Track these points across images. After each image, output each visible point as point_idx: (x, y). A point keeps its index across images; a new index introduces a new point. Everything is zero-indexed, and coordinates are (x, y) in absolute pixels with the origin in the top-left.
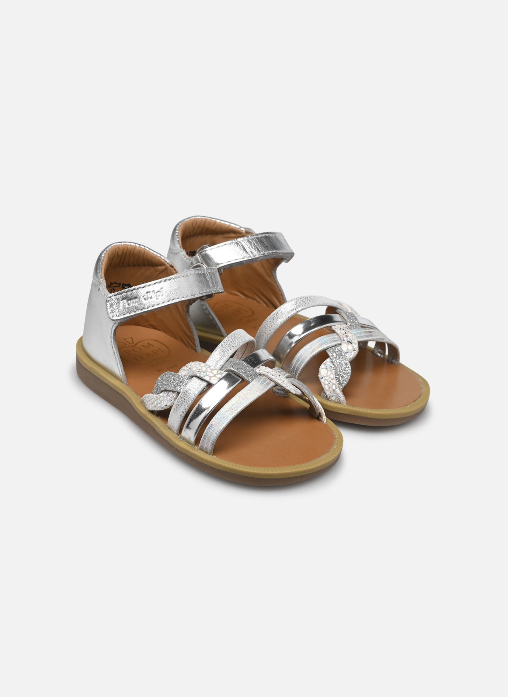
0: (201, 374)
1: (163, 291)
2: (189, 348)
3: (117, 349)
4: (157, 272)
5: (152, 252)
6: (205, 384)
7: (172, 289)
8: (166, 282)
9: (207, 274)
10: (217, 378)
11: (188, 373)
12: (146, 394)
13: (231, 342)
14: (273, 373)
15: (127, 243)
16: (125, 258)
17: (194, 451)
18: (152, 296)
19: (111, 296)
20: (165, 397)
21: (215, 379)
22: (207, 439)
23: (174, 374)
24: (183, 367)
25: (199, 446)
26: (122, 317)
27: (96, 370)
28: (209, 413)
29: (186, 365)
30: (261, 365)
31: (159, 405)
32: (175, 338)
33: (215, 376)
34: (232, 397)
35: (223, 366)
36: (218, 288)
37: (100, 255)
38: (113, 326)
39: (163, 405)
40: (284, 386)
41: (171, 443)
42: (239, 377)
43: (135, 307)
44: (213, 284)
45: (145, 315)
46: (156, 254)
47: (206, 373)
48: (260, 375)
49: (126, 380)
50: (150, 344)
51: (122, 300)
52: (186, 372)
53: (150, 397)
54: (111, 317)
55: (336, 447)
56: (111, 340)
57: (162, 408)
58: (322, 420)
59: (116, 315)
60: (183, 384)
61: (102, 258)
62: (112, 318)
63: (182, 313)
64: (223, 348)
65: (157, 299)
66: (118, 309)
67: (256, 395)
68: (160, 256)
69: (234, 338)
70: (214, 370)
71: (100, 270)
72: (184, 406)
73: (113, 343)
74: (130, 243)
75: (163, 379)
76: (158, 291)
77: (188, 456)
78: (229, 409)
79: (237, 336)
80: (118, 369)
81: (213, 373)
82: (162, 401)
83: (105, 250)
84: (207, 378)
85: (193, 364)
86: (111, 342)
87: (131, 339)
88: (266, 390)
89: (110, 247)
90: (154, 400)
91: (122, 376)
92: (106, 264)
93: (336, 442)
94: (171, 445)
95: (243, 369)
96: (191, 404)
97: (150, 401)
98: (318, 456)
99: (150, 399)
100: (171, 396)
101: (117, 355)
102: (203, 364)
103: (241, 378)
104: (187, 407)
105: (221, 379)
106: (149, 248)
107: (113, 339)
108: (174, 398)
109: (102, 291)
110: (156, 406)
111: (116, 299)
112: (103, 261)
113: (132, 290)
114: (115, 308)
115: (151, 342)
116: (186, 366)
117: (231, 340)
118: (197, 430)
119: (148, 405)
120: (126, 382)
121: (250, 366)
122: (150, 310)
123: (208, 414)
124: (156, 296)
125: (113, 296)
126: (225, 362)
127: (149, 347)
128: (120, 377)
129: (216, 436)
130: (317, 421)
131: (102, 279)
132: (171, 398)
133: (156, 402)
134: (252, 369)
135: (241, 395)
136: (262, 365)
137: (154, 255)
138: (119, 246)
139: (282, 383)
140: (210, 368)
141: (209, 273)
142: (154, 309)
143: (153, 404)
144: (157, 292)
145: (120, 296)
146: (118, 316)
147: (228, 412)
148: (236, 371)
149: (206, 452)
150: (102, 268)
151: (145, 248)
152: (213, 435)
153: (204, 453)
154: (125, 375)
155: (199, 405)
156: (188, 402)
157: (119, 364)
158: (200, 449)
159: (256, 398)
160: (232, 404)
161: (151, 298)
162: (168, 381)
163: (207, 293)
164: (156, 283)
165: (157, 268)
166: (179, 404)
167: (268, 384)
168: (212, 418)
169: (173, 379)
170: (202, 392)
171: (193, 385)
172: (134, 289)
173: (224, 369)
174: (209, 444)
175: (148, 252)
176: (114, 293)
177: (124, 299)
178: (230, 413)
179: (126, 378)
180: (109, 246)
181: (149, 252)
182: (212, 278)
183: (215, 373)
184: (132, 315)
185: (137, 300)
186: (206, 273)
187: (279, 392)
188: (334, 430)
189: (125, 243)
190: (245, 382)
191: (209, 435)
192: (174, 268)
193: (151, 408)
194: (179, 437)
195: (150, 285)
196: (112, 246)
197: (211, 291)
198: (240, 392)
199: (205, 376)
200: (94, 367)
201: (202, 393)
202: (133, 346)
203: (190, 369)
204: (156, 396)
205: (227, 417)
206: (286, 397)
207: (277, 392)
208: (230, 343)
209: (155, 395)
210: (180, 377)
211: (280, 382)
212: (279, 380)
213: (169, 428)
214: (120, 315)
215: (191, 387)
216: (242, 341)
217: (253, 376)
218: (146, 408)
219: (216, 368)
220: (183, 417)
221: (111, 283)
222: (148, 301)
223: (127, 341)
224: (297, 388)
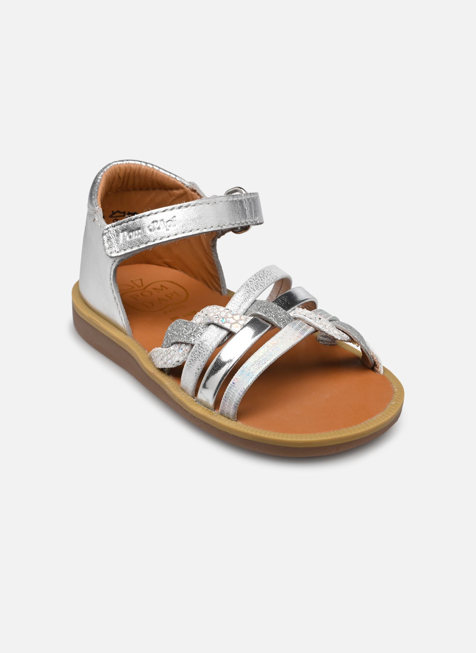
0: (220, 320)
1: (176, 220)
2: (212, 289)
3: (119, 294)
4: (172, 197)
5: (164, 172)
6: (225, 333)
7: (189, 218)
8: (181, 209)
9: (245, 201)
10: (239, 325)
11: (204, 319)
12: (154, 348)
13: (259, 280)
14: (311, 316)
15: (131, 162)
16: (128, 181)
17: (214, 416)
18: (161, 227)
19: (108, 228)
20: (177, 351)
21: (237, 327)
22: (228, 401)
23: (186, 322)
24: (198, 313)
25: (220, 410)
26: (123, 253)
27: (95, 321)
28: (230, 368)
29: (202, 310)
30: (296, 306)
31: (170, 361)
32: (196, 278)
33: (237, 322)
34: (259, 348)
35: (248, 309)
36: (256, 218)
37: (96, 178)
38: (112, 264)
39: (175, 361)
40: (326, 330)
41: (185, 408)
42: (268, 322)
43: (139, 240)
44: (251, 213)
45: (151, 249)
46: (169, 174)
47: (226, 319)
48: (295, 319)
49: (131, 331)
50: (164, 287)
51: (122, 232)
52: (201, 319)
53: (158, 352)
54: (109, 253)
55: (394, 403)
56: (111, 282)
57: (173, 365)
58: (379, 371)
59: (115, 251)
60: (197, 334)
61: (99, 181)
62: (110, 255)
63: (206, 248)
64: (248, 288)
65: (167, 230)
66: (117, 243)
67: (289, 344)
68: (174, 177)
69: (262, 275)
70: (236, 315)
71: (96, 195)
72: (199, 362)
73: (113, 286)
74: (134, 161)
75: (173, 329)
76: (169, 221)
77: (206, 424)
78: (255, 363)
79: (268, 273)
80: (120, 319)
81: (235, 319)
82: (173, 356)
83: (102, 171)
84: (227, 326)
85: (210, 309)
86: (111, 284)
87: (140, 282)
88: (303, 337)
89: (109, 167)
90: (163, 356)
91: (126, 327)
92: (103, 188)
93: (395, 396)
94: (185, 410)
95: (273, 312)
96: (208, 358)
97: (159, 357)
98: (371, 416)
99: (159, 354)
100: (183, 349)
101: (119, 301)
102: (222, 308)
103: (270, 323)
104: (204, 362)
105: (244, 326)
106: (158, 167)
107: (113, 280)
108: (187, 352)
109: (98, 221)
110: (166, 363)
111: (114, 231)
112: (100, 184)
113: (134, 220)
114: (113, 242)
115: (165, 284)
116: (201, 312)
117: (259, 278)
118: (216, 390)
119: (157, 362)
120: (131, 334)
121: (281, 308)
122: (158, 244)
123: (229, 370)
124: (166, 227)
125: (110, 227)
126: (250, 305)
127: (162, 290)
128: (123, 328)
129: (240, 397)
130: (372, 372)
131: (98, 207)
132: (183, 351)
133: (165, 358)
134: (284, 312)
135: (271, 345)
136: (299, 307)
137: (166, 176)
138: (120, 166)
139: (323, 327)
140: (231, 313)
141: (248, 199)
142: (162, 243)
143: (162, 360)
144: (167, 222)
145: (119, 227)
146: (117, 252)
147: (253, 367)
148: (263, 315)
149: (228, 418)
150: (98, 194)
151: (153, 167)
152: (236, 396)
153: (226, 418)
154: (130, 326)
155: (217, 359)
156: (203, 356)
157: (121, 311)
158: (220, 414)
159: (290, 347)
160: (259, 357)
161: (159, 228)
162: (179, 330)
163: (241, 224)
164: (166, 210)
165: (171, 192)
166: (193, 359)
167: (305, 330)
168: (234, 375)
169: (186, 328)
170: (221, 343)
171: (210, 335)
172: (136, 218)
173: (248, 314)
174: (232, 407)
175: (158, 172)
176: (112, 224)
177: (124, 230)
178: (256, 367)
179: (131, 329)
180: (108, 165)
181: (160, 172)
182: (251, 206)
183: (237, 319)
184: (135, 250)
185: (140, 231)
186: (245, 199)
187: (324, 340)
188: (393, 382)
189: (127, 162)
190: (276, 328)
191: (231, 396)
192: (197, 193)
193: (161, 365)
194: (195, 400)
195: (158, 212)
196: (111, 165)
197: (247, 223)
198: (269, 341)
199: (224, 323)
200: (93, 318)
201: (222, 345)
202: (142, 290)
203: (206, 315)
204: (166, 351)
205: (252, 373)
206: (334, 345)
207: (322, 339)
208: (257, 282)
209: (165, 349)
210: (194, 325)
211: (320, 327)
212: (319, 324)
213: (183, 389)
214: (120, 250)
215: (208, 338)
216: (273, 279)
217: (286, 321)
218: (154, 365)
219: (239, 312)
220: (199, 375)
221: (113, 212)
222: (154, 232)
223: (136, 284)
224: (343, 333)
